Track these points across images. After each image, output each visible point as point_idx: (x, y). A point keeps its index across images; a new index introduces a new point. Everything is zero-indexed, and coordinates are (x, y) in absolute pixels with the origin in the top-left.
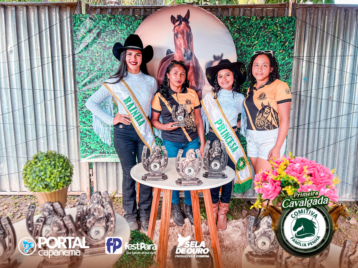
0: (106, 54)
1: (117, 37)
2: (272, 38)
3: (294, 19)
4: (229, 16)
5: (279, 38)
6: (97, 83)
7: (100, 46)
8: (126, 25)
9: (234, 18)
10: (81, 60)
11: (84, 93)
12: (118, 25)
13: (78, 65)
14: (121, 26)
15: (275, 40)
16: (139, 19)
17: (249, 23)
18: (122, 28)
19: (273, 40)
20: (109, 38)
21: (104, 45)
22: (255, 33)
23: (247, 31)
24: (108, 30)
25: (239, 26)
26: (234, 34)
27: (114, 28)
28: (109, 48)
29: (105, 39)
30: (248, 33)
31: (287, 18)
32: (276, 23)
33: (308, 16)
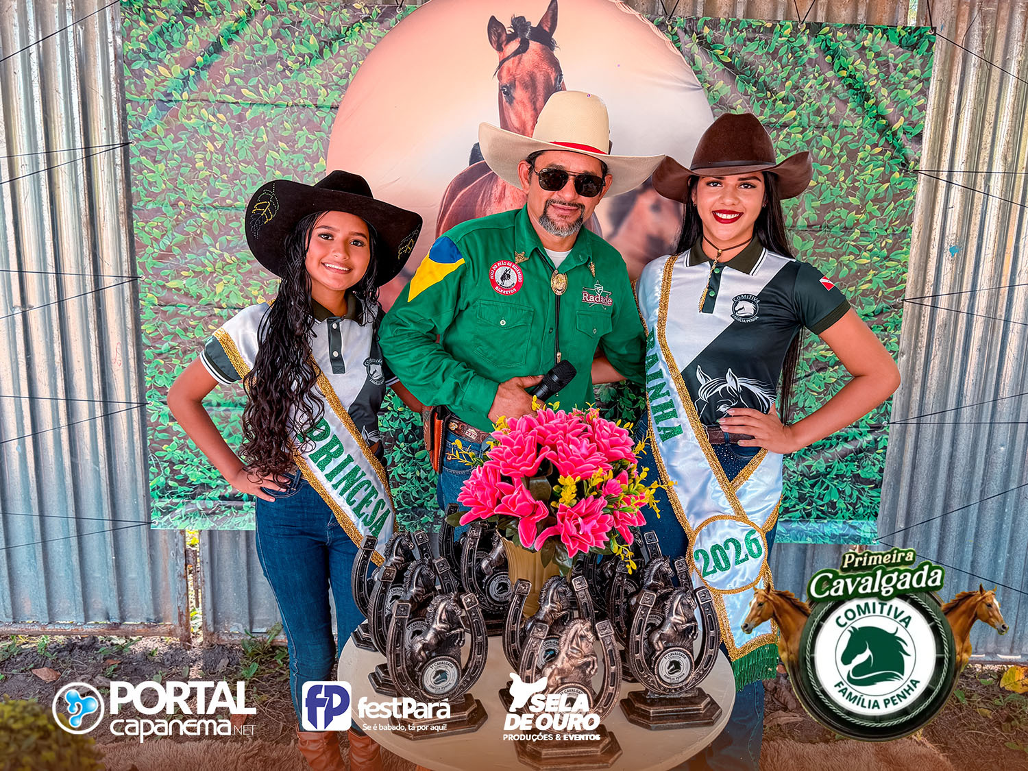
0: (244, 146)
1: (286, 81)
2: (846, 102)
3: (928, 37)
4: (698, 19)
5: (872, 101)
6: (212, 249)
7: (220, 116)
8: (320, 42)
9: (714, 25)
10: (150, 165)
11: (161, 282)
12: (289, 39)
13: (141, 181)
14: (301, 43)
15: (859, 109)
16: (366, 19)
17: (766, 43)
18: (304, 50)
19: (853, 110)
20: (256, 87)
21: (236, 110)
22: (789, 84)
23: (760, 75)
24: (253, 55)
25: (730, 56)
26: (712, 84)
27: (273, 51)
28: (255, 123)
29: (239, 88)
30: (764, 81)
31: (903, 33)
32: (864, 48)
33: (977, 27)
